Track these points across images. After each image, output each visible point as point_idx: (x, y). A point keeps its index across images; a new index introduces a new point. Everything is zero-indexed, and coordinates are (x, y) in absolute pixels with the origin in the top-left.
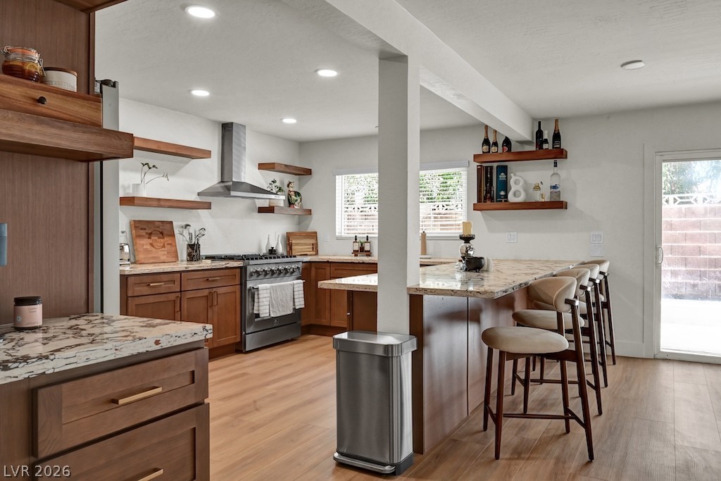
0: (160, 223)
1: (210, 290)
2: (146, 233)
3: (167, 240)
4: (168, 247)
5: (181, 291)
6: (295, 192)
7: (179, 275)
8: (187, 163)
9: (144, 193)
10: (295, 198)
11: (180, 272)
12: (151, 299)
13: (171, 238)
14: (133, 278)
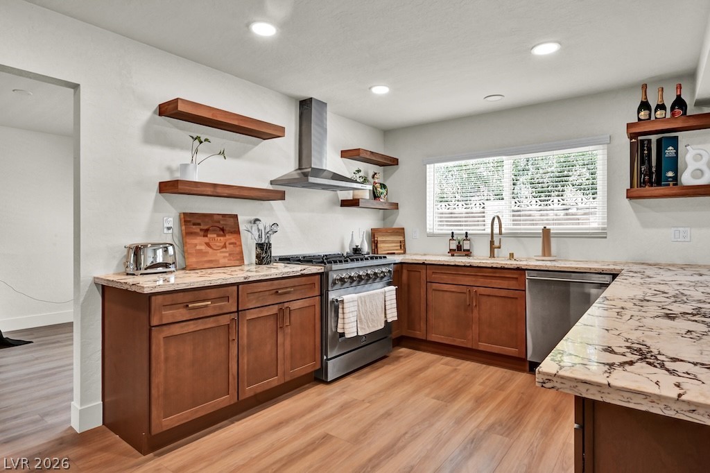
0: (221, 217)
1: (280, 306)
2: (201, 230)
3: (230, 238)
4: (229, 248)
5: (238, 311)
6: (381, 184)
7: (235, 288)
8: (256, 144)
9: (195, 176)
10: (381, 191)
11: (237, 284)
12: (192, 327)
13: (235, 235)
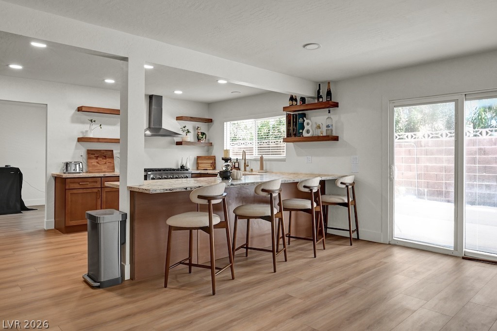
0: (105, 151)
2: (95, 157)
3: (108, 160)
4: (108, 164)
5: (101, 188)
6: (202, 133)
7: (100, 178)
10: (201, 136)
12: (81, 191)
13: (111, 159)
14: (69, 179)
